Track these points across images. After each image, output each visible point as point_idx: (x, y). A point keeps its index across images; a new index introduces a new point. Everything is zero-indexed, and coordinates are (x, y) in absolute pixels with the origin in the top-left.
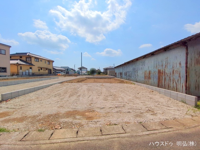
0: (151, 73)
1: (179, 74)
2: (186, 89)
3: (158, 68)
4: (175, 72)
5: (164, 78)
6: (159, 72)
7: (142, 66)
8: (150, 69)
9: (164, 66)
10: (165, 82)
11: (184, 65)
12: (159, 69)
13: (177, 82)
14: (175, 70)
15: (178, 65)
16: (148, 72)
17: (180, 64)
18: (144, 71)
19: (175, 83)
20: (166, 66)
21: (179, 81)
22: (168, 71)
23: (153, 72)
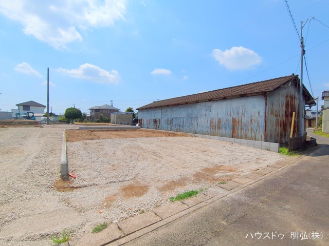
0: (221, 121)
1: (258, 123)
2: (265, 139)
3: (232, 116)
4: (253, 121)
5: (240, 127)
6: (234, 120)
7: (206, 111)
8: (220, 116)
9: (240, 114)
10: (241, 133)
11: (262, 114)
12: (234, 117)
13: (255, 131)
14: (254, 119)
15: (257, 114)
16: (217, 120)
17: (259, 113)
18: (209, 119)
19: (253, 133)
20: (243, 114)
21: (258, 130)
22: (245, 119)
23: (225, 120)
